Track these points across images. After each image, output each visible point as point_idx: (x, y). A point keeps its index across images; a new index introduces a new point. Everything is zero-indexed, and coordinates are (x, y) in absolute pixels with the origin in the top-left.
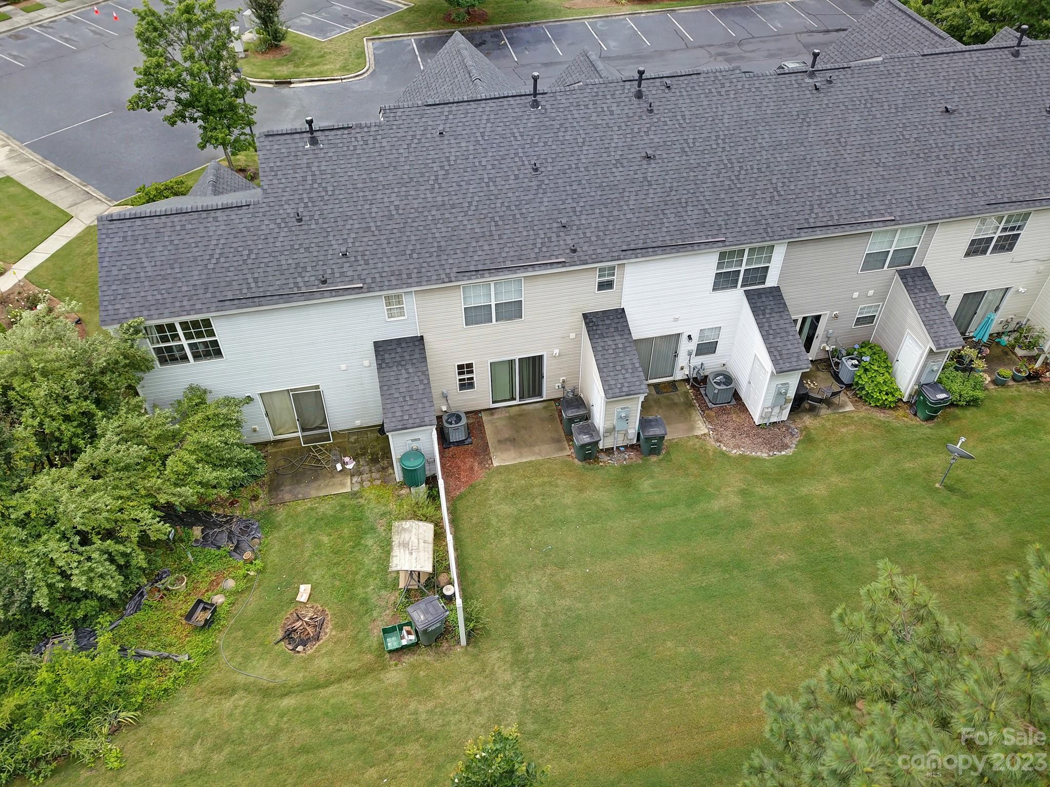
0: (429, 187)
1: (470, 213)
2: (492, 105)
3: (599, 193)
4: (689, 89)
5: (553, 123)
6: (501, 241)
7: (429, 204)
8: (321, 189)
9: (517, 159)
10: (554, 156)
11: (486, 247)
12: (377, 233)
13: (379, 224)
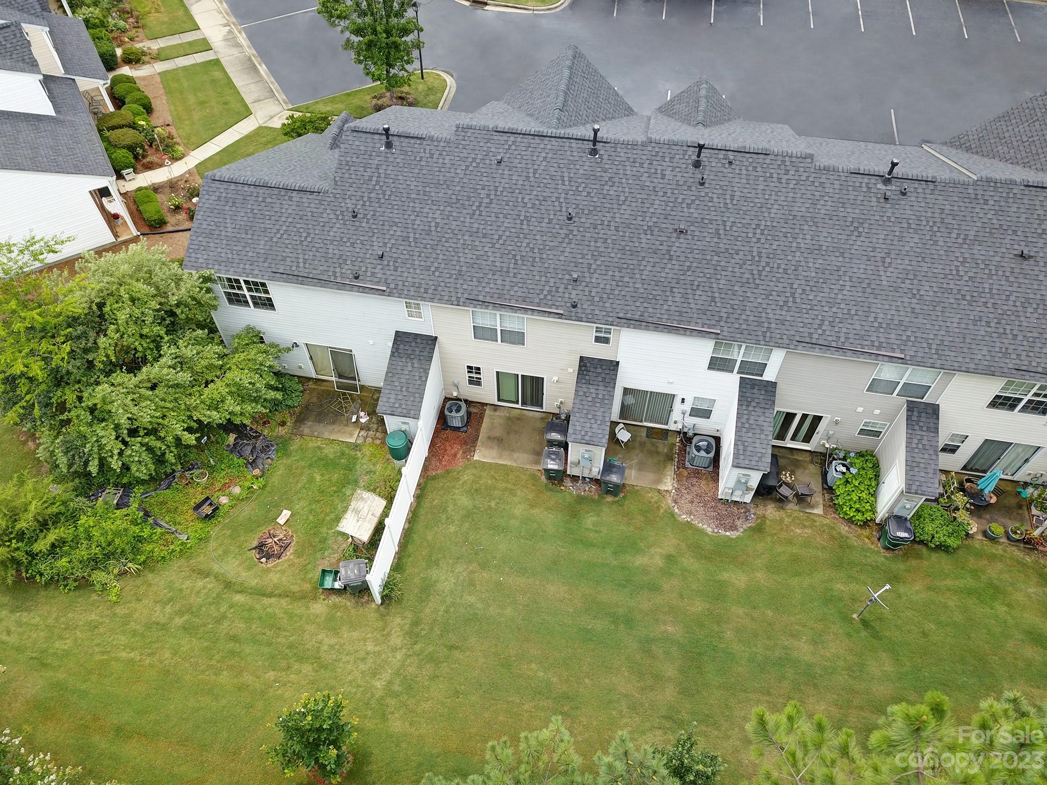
0: (471, 212)
1: (497, 246)
2: (554, 143)
3: (619, 256)
4: (750, 168)
5: (604, 174)
6: (514, 280)
7: (465, 229)
8: (380, 192)
9: (557, 204)
10: (592, 208)
11: (499, 282)
12: (413, 244)
13: (417, 236)
